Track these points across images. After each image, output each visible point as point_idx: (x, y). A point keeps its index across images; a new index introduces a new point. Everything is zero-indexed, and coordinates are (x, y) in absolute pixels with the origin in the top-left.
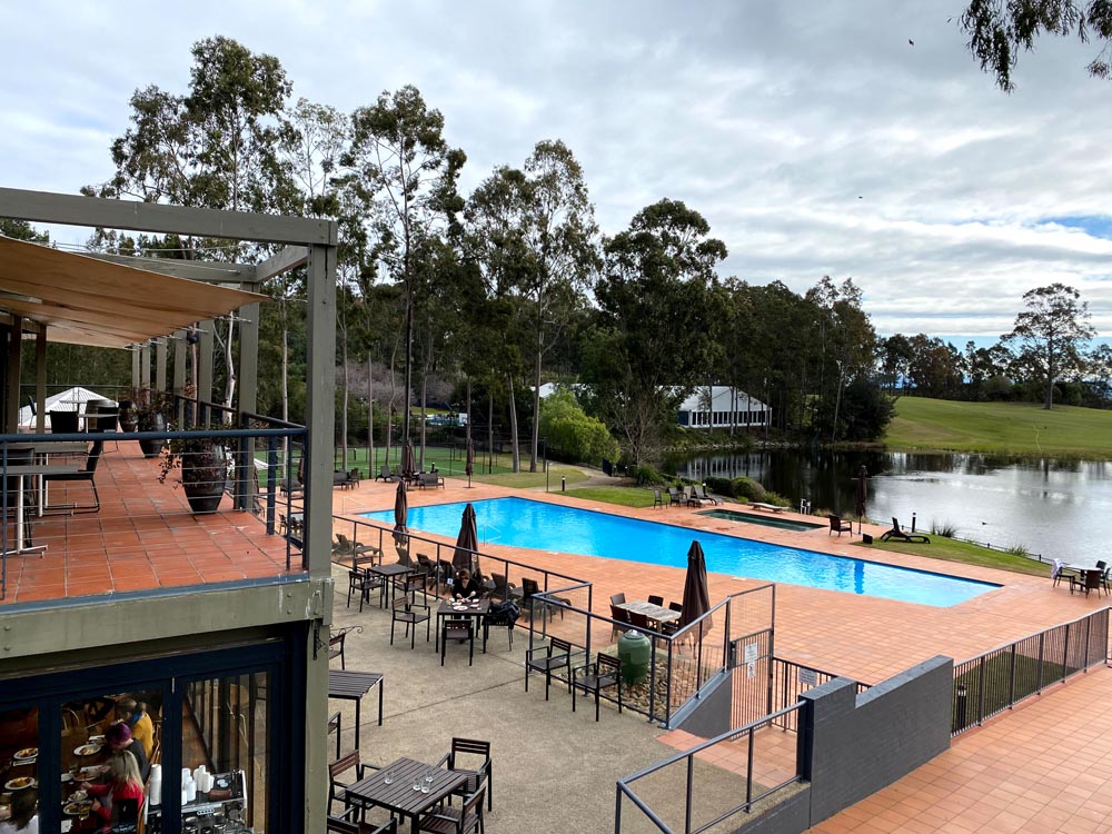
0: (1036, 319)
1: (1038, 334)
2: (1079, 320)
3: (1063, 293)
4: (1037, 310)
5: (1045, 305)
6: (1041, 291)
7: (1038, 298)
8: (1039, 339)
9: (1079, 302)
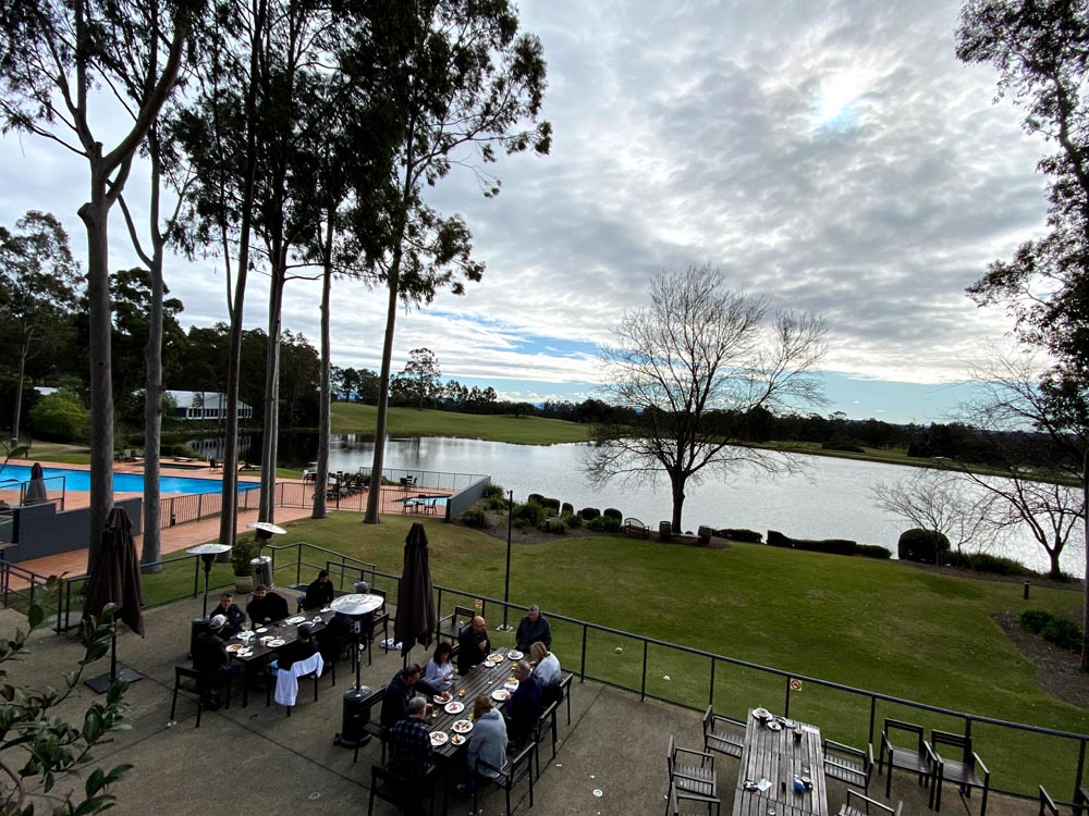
0: (415, 365)
1: (416, 372)
2: (434, 367)
3: (427, 353)
4: (415, 360)
5: (419, 358)
6: (417, 351)
7: (415, 354)
8: (415, 376)
9: (434, 360)
